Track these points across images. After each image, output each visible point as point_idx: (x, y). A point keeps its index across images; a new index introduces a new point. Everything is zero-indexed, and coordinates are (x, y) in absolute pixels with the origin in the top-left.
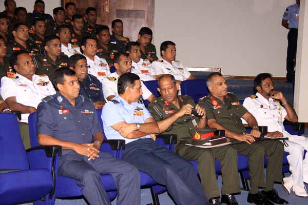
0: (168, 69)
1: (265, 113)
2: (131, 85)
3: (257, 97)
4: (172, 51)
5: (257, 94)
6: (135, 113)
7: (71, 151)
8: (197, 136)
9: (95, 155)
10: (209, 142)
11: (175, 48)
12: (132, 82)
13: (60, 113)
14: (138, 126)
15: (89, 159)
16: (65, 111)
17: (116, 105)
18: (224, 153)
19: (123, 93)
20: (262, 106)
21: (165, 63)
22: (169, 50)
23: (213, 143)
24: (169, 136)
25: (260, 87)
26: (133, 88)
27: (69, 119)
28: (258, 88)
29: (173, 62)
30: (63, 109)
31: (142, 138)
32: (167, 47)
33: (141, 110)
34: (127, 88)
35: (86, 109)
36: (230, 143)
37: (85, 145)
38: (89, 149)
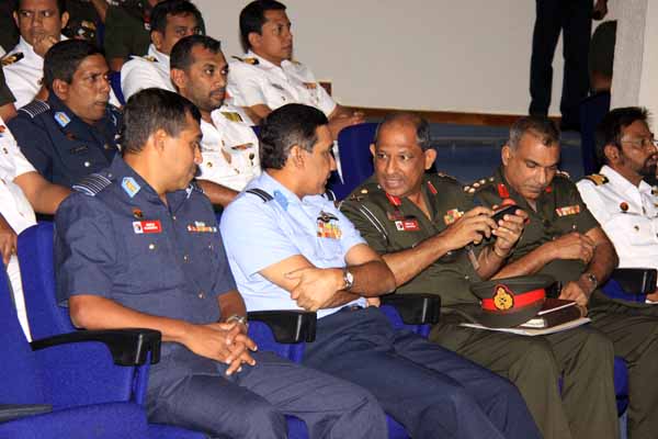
0: (275, 86)
1: (637, 228)
2: (306, 143)
3: (606, 181)
4: (280, 29)
5: (605, 171)
6: (321, 230)
7: (174, 347)
8: (503, 300)
9: (245, 357)
10: (538, 317)
11: (286, 18)
12: (309, 134)
13: (137, 231)
14: (350, 277)
15: (229, 372)
16: (151, 226)
17: (266, 206)
18: (576, 351)
19: (279, 168)
20: (624, 208)
21: (266, 69)
22: (269, 28)
23: (551, 321)
24: (418, 298)
25: (615, 149)
26: (311, 152)
27: (161, 249)
28: (610, 151)
29: (285, 63)
30: (144, 219)
31: (350, 304)
32: (263, 21)
33: (332, 221)
34: (293, 151)
35: (199, 221)
36: (588, 320)
37: (214, 327)
38: (229, 342)
